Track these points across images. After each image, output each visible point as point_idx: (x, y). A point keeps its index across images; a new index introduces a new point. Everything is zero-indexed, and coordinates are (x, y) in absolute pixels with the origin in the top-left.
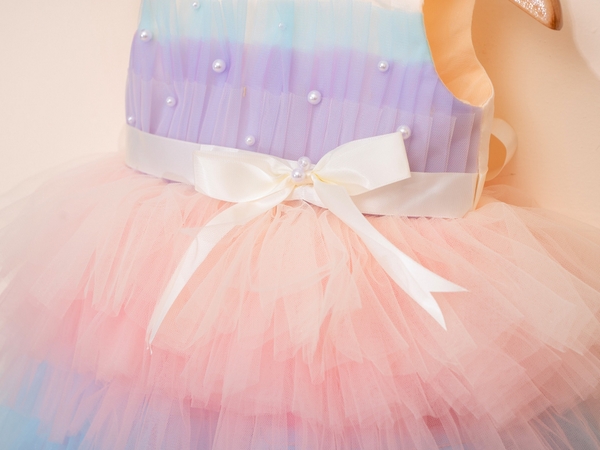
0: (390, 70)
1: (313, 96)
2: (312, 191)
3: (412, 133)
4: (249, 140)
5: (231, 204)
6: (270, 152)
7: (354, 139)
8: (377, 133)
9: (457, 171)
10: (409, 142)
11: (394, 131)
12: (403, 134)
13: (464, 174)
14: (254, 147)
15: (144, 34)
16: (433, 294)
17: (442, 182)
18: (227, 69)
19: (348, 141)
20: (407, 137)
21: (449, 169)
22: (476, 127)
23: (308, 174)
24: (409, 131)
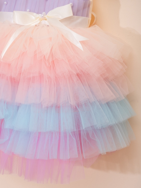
2: (46, 21)
3: (73, 5)
5: (24, 26)
7: (57, 7)
8: (64, 5)
10: (72, 7)
11: (69, 4)
12: (71, 5)
13: (86, 17)
16: (80, 41)
17: (80, 19)
19: (56, 7)
20: (72, 6)
21: (82, 16)
22: (89, 6)
24: (72, 4)
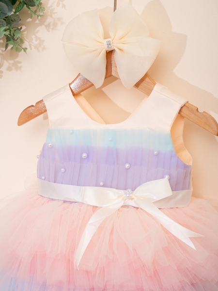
0: (158, 154)
1: (127, 166)
4: (101, 184)
6: (111, 187)
8: (156, 179)
9: (186, 189)
11: (163, 177)
14: (104, 186)
15: (50, 145)
16: (189, 238)
18: (88, 156)
23: (131, 195)
24: (169, 177)
